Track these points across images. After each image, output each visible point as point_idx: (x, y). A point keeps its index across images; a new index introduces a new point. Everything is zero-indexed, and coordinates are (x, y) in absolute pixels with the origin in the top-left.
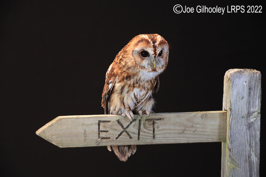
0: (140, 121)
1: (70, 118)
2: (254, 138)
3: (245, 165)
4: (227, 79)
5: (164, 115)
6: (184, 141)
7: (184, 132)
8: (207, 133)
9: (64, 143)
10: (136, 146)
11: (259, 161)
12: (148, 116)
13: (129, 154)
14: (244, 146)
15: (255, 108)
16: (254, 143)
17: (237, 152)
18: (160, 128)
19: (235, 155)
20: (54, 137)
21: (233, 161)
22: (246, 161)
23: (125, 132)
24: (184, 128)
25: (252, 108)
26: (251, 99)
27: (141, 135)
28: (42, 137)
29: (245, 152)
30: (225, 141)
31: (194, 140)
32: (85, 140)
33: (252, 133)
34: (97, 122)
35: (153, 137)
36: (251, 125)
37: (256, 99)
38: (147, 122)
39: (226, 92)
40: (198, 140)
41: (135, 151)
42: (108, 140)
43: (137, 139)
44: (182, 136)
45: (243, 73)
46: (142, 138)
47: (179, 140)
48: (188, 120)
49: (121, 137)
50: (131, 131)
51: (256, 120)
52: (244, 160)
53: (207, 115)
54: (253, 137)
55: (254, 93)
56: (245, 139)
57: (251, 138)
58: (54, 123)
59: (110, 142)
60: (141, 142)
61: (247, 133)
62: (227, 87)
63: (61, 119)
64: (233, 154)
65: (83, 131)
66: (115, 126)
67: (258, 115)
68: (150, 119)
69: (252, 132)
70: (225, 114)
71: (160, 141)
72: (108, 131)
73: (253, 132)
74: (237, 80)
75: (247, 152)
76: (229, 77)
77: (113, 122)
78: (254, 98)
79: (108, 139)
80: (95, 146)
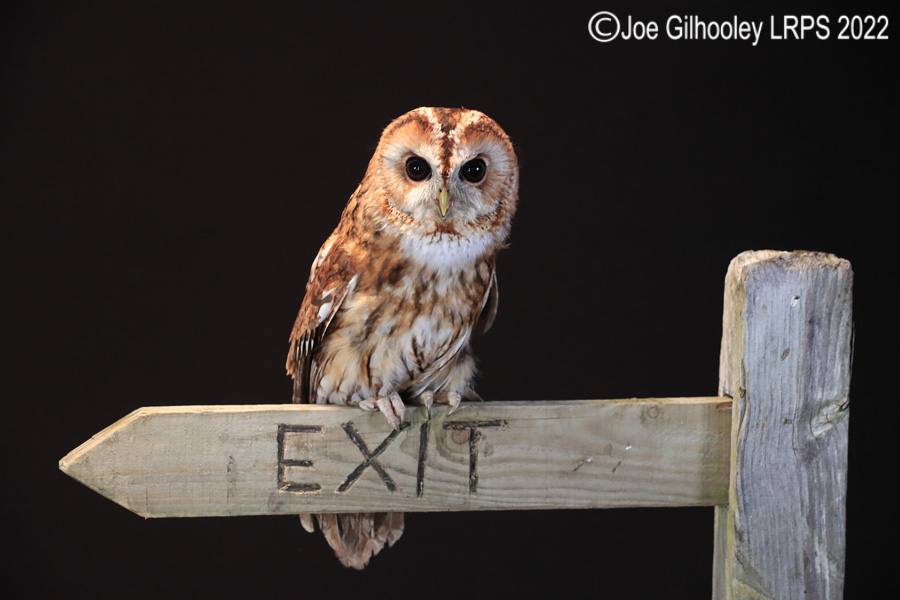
0: (425, 428)
1: (178, 414)
2: (825, 496)
3: (793, 588)
4: (734, 287)
5: (509, 407)
6: (578, 501)
7: (581, 470)
8: (660, 476)
9: (157, 500)
10: (402, 517)
11: (843, 576)
12: (454, 413)
13: (376, 546)
14: (790, 523)
15: (831, 389)
16: (824, 512)
17: (764, 544)
18: (495, 455)
19: (756, 554)
20: (121, 479)
21: (749, 574)
22: (797, 574)
23: (370, 468)
24: (578, 456)
25: (820, 390)
26: (816, 358)
27: (429, 479)
28: (79, 479)
29: (791, 545)
30: (725, 505)
31: (615, 500)
32: (230, 493)
33: (818, 476)
34: (275, 428)
35: (471, 486)
36: (815, 448)
37: (833, 359)
38: (449, 432)
39: (730, 330)
40: (629, 499)
41: (398, 534)
42: (312, 492)
43: (415, 490)
44: (572, 482)
45: (788, 264)
46: (433, 488)
47: (560, 497)
48: (595, 428)
49: (357, 482)
50: (394, 464)
51: (832, 430)
52: (789, 571)
53: (663, 413)
54: (821, 491)
55: (827, 336)
56: (793, 497)
57: (816, 495)
58: (122, 432)
59: (318, 501)
60: (428, 504)
61: (800, 477)
62: (734, 315)
63: (148, 416)
64: (750, 551)
65: (223, 461)
66: (335, 444)
67: (842, 413)
68: (460, 423)
69: (818, 473)
70: (724, 410)
71: (494, 498)
72: (310, 463)
73: (821, 474)
74: (767, 289)
75: (800, 543)
76: (739, 279)
77: (330, 431)
78: (827, 355)
79: (312, 489)
80: (267, 513)
